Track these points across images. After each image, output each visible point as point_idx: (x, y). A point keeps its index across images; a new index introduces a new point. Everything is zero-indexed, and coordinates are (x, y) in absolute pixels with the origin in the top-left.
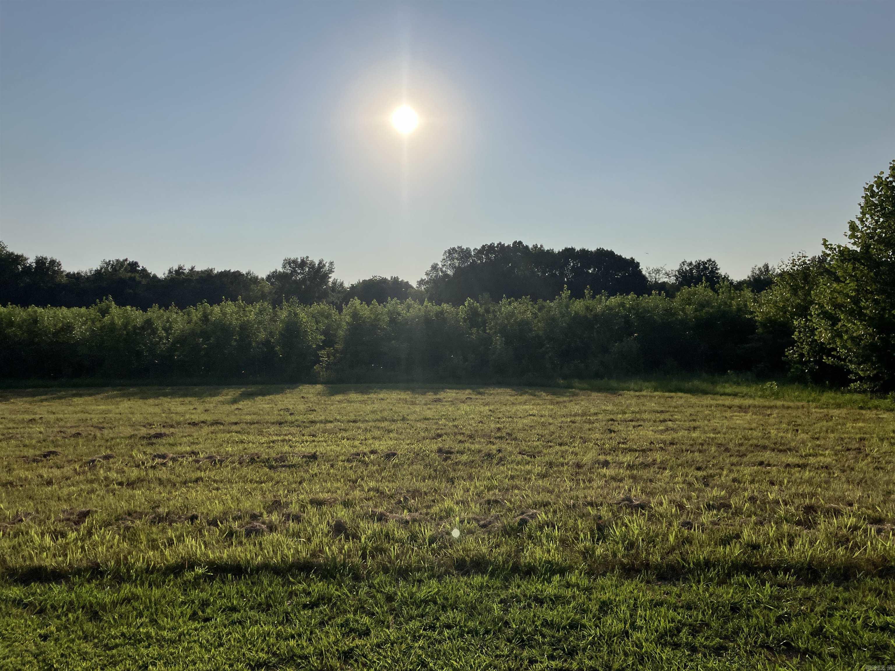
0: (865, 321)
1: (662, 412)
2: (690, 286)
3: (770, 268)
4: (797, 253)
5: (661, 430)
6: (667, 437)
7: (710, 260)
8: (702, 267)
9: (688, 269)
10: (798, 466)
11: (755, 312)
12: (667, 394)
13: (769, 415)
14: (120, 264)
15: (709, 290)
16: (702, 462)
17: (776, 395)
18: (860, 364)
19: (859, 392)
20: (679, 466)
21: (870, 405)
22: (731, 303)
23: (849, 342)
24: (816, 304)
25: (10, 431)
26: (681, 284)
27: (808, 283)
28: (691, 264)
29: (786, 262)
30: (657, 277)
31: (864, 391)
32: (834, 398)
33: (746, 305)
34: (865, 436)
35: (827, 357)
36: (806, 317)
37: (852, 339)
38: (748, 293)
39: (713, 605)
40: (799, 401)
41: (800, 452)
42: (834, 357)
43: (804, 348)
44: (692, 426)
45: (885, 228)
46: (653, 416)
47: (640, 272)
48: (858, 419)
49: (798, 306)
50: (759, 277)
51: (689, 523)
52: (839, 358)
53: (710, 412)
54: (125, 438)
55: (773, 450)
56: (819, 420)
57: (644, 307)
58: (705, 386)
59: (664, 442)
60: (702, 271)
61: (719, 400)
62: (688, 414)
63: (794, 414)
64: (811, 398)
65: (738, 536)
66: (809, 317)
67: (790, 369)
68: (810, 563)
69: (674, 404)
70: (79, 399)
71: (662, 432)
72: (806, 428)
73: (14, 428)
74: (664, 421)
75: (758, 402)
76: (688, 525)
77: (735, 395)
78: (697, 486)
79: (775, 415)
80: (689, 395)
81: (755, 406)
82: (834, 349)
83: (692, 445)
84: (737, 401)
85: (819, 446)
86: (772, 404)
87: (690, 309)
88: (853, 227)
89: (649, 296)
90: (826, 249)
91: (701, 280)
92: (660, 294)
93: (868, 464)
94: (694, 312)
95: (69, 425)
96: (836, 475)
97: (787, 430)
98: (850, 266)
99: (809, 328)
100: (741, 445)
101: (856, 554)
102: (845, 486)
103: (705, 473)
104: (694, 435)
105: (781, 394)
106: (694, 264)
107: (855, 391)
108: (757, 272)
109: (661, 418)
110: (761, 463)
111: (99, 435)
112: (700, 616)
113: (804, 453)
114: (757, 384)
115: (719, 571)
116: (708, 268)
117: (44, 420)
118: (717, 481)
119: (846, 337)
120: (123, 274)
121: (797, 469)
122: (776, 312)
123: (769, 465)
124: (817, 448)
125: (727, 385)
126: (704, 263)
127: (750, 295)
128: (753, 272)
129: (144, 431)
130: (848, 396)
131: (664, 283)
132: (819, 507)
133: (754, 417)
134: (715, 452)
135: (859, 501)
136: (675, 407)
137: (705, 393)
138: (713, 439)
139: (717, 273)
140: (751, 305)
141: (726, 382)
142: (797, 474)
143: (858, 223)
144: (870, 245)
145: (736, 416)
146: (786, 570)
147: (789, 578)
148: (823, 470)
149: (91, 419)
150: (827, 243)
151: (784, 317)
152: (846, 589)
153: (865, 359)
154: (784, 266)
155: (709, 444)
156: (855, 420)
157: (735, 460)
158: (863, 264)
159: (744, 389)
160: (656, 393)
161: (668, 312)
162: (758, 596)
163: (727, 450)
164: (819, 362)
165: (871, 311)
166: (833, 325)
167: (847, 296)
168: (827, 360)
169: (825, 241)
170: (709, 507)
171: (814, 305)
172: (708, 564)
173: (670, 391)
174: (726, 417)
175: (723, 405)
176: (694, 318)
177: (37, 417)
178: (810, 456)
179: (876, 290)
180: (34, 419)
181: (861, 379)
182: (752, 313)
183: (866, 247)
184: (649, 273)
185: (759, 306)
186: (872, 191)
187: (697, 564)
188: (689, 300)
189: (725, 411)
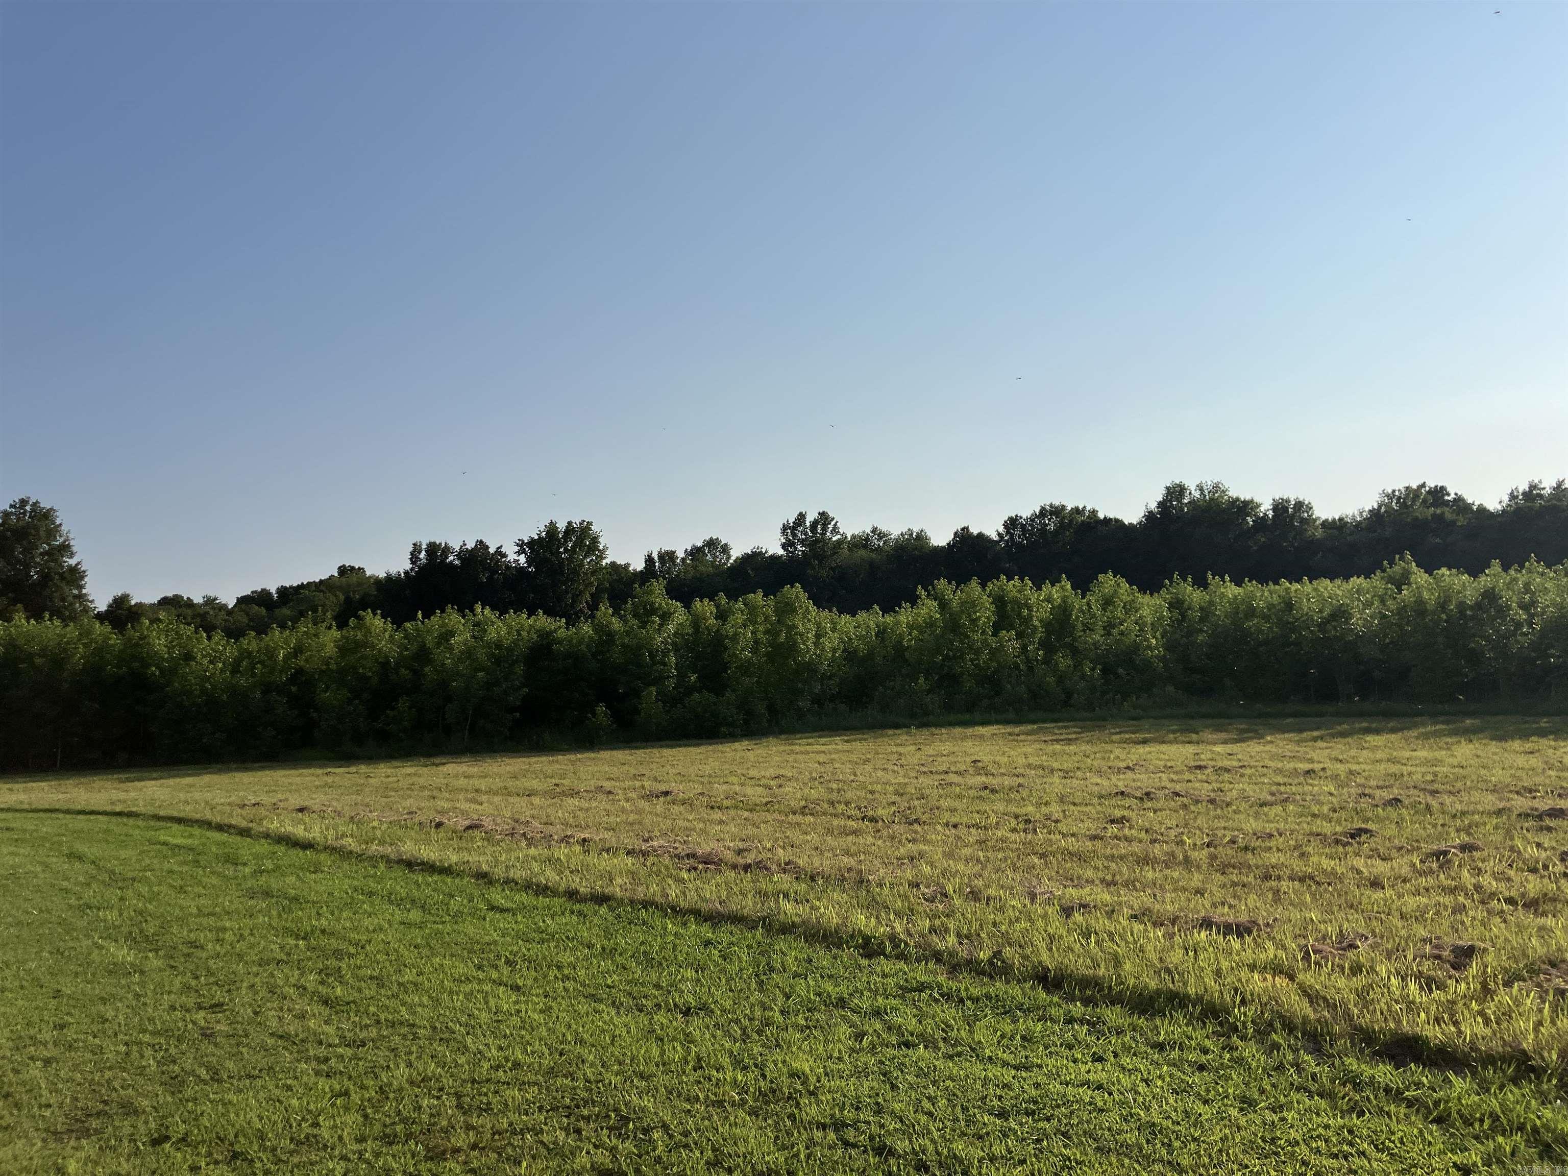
14: (1412, 494)
25: (1282, 788)
54: (1490, 814)
70: (1376, 738)
73: (1285, 784)
95: (1373, 783)
111: (1434, 803)
117: (1329, 773)
120: (1419, 511)
129: (1520, 803)
149: (1410, 774)
177: (1317, 767)
180: (1313, 771)
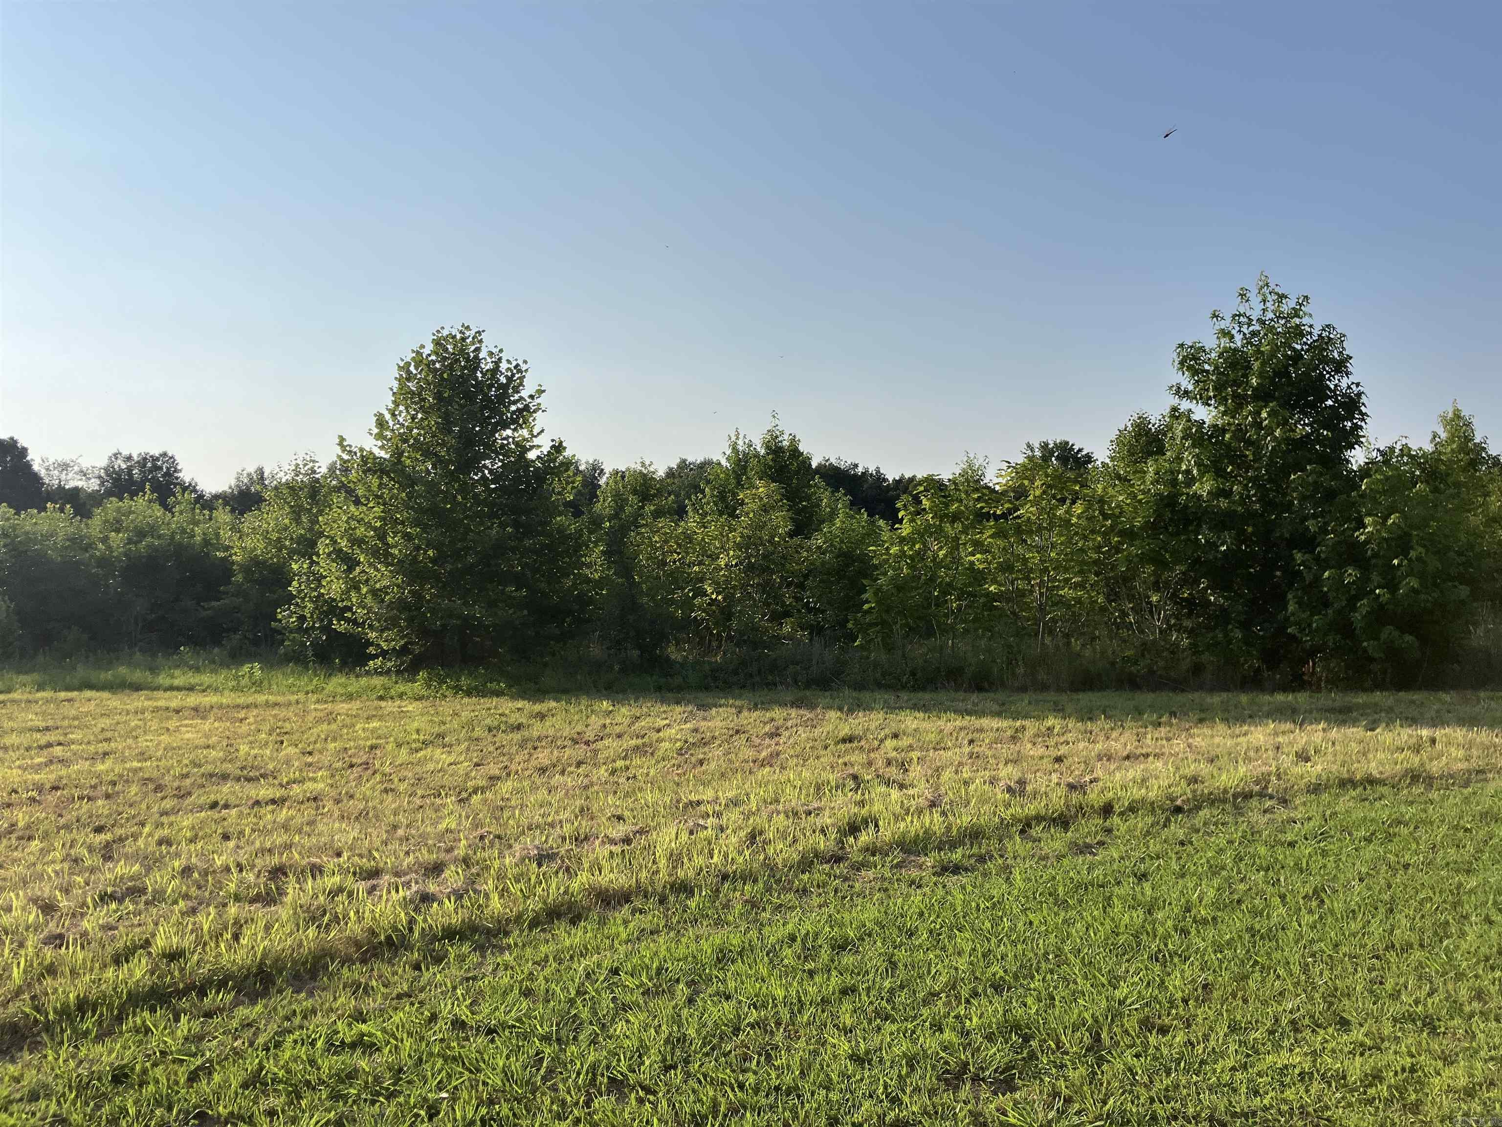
0: (392, 565)
1: (47, 729)
2: (121, 499)
3: (266, 475)
4: (301, 455)
5: (39, 765)
6: (46, 777)
7: (165, 454)
8: (149, 465)
9: (124, 466)
10: (273, 801)
11: (232, 548)
12: (63, 695)
13: (241, 720)
15: (156, 506)
16: (107, 817)
17: (258, 686)
18: (382, 631)
19: (381, 674)
20: (59, 829)
21: (393, 692)
22: (193, 530)
23: (369, 597)
24: (327, 537)
26: (109, 493)
27: (317, 504)
28: (129, 458)
29: (286, 468)
30: (63, 477)
31: (388, 672)
32: (345, 686)
33: (217, 535)
34: (379, 741)
35: (339, 621)
36: (310, 558)
37: (374, 592)
38: (223, 516)
39: (81, 1081)
40: (293, 693)
41: (279, 778)
42: (348, 620)
43: (305, 607)
44: (100, 751)
45: (423, 429)
46: (25, 739)
47: (28, 466)
48: (374, 716)
49: (300, 540)
50: (248, 488)
51: (61, 937)
52: (355, 622)
53: (139, 723)
55: (238, 779)
56: (319, 721)
57: (27, 533)
58: (137, 676)
59: (40, 789)
60: (151, 471)
61: (159, 699)
62: (97, 730)
63: (282, 715)
64: (310, 688)
65: (147, 943)
66: (315, 558)
67: (283, 641)
68: (262, 963)
69: (73, 712)
71: (38, 768)
72: (295, 737)
74: (49, 745)
75: (227, 698)
76: (58, 940)
77: (191, 689)
78: (88, 863)
79: (251, 720)
80: (105, 695)
81: (221, 707)
82: (349, 609)
83: (94, 787)
84: (193, 700)
85: (310, 765)
86: (250, 700)
87: (117, 539)
88: (381, 423)
89: (39, 512)
90: (343, 451)
91: (143, 490)
92: (62, 510)
93: (373, 788)
94: (125, 545)
96: (326, 810)
97: (267, 743)
98: (375, 482)
99: (314, 574)
100: (186, 776)
101: (332, 935)
102: (337, 825)
103: (108, 836)
104: (100, 767)
105: (266, 683)
106: (136, 458)
107: (377, 672)
108: (246, 481)
109: (43, 742)
110: (214, 805)
112: (53, 1107)
113: (285, 780)
114: (228, 667)
115: (101, 1015)
116: (161, 468)
118: (129, 847)
119: (364, 590)
121: (270, 807)
122: (266, 548)
123: (226, 806)
124: (307, 769)
125: (177, 672)
126: (155, 459)
127: (228, 518)
128: (238, 479)
130: (364, 681)
131: (76, 490)
132: (291, 866)
133: (216, 724)
134: (136, 794)
135: (351, 849)
136: (75, 718)
137: (137, 687)
138: (136, 771)
139: (177, 478)
140: (226, 534)
141: (177, 667)
142: (268, 814)
143: (388, 416)
144: (403, 452)
145: (186, 726)
146: (222, 985)
147: (224, 998)
148: (307, 804)
150: (345, 443)
151: (278, 556)
152: (311, 994)
153: (391, 623)
154: (282, 474)
155: (127, 781)
156: (369, 718)
157: (168, 804)
158: (393, 479)
159: (206, 679)
160: (39, 695)
161: (77, 543)
162: (166, 1042)
163: (159, 788)
164: (327, 629)
165: (400, 551)
166: (350, 569)
167: (369, 526)
168: (339, 626)
169: (342, 439)
170: (104, 898)
171: (323, 539)
172: (83, 1006)
173: (68, 689)
174: (168, 729)
175: (167, 708)
176: (126, 555)
178: (294, 782)
179: (408, 518)
181: (384, 654)
182: (227, 548)
183: (398, 454)
184: (48, 469)
185: (240, 538)
186: (409, 372)
187: (64, 1012)
188: (118, 522)
189: (168, 718)
